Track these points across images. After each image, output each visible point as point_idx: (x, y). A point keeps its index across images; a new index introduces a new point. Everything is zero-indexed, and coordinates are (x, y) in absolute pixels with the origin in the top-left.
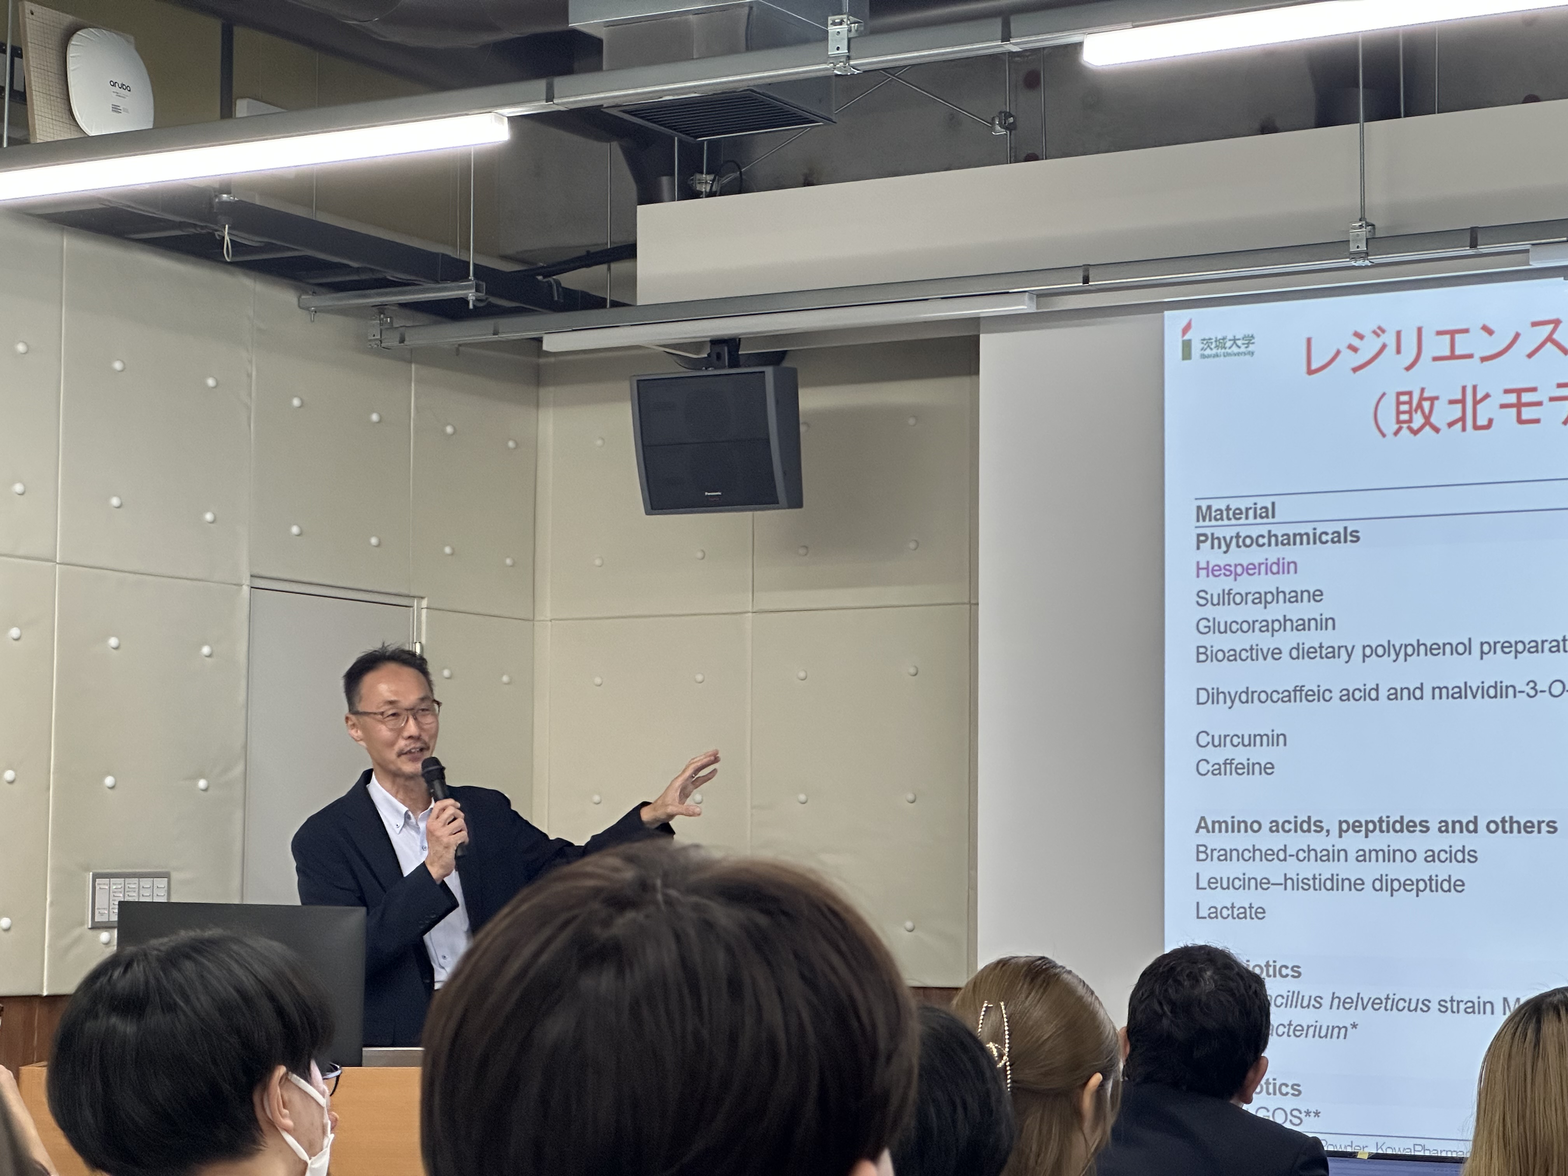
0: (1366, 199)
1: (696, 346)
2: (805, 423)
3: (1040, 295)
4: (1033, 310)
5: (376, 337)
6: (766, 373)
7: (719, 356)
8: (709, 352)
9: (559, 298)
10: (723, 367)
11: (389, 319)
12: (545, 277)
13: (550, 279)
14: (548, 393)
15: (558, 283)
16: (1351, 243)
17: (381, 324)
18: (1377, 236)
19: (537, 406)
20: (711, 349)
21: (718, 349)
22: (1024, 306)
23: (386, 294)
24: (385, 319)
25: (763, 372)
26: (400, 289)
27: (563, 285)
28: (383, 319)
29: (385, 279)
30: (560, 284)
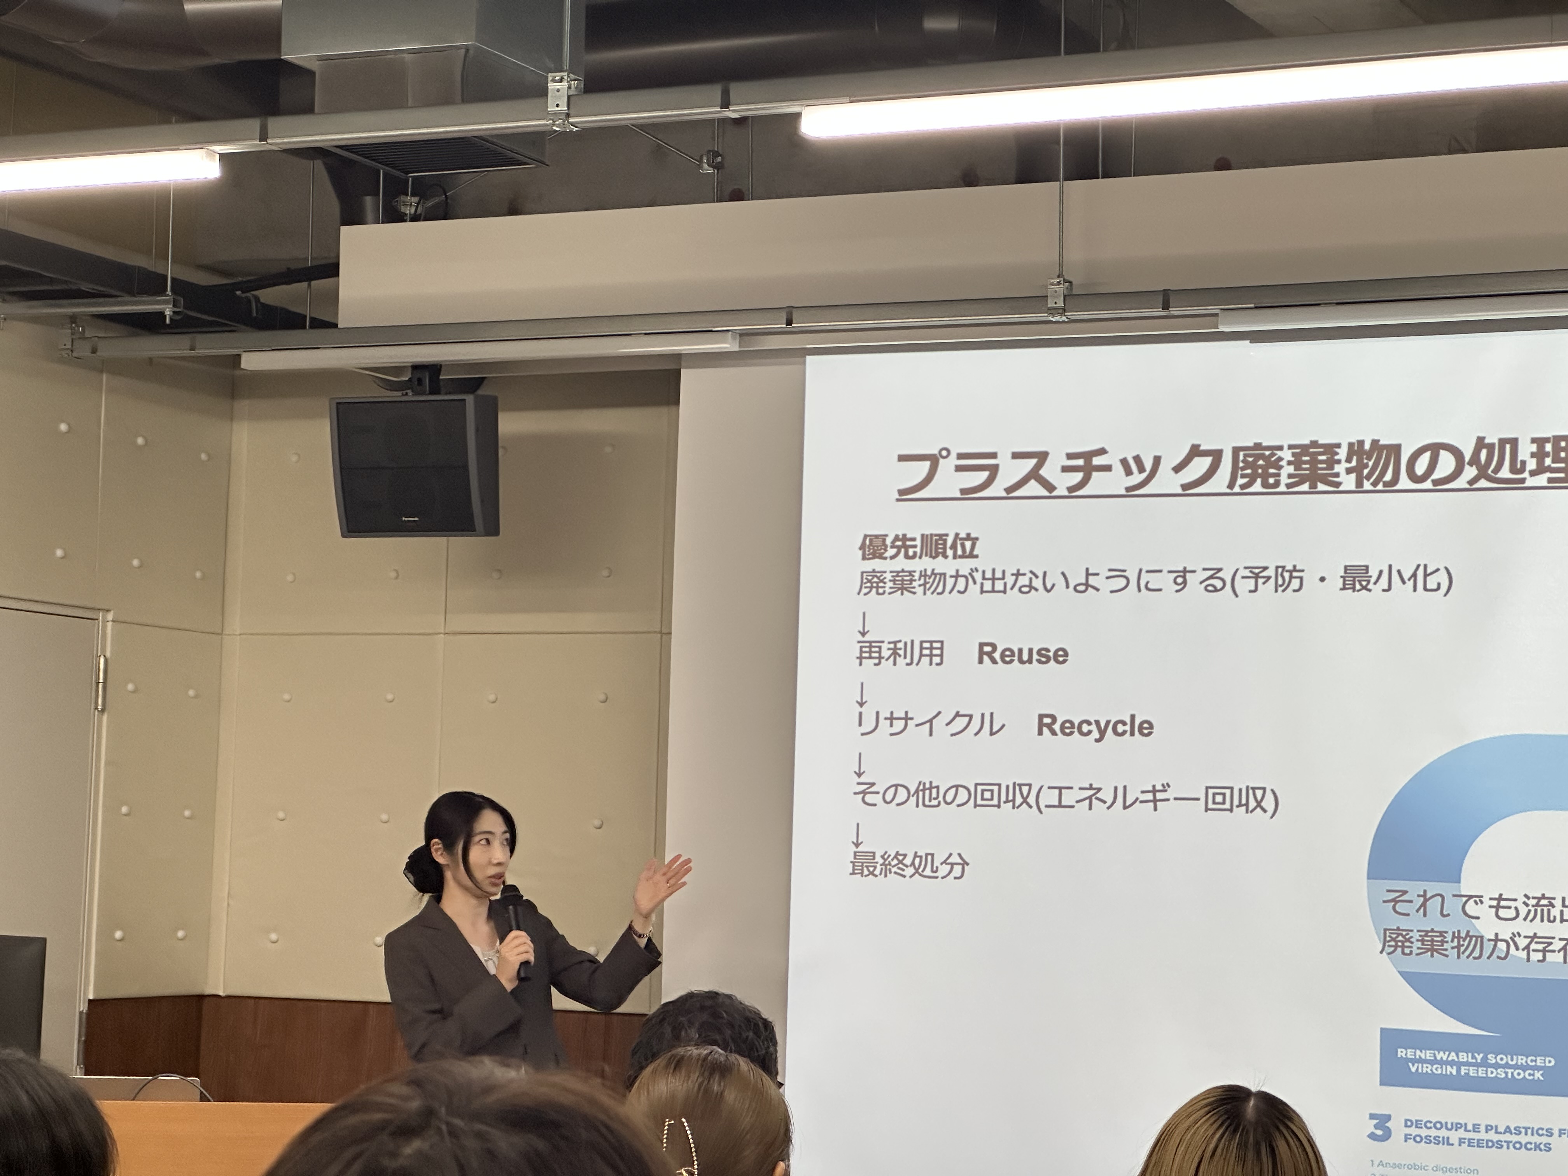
0: (1064, 256)
1: (397, 370)
2: (503, 447)
3: (743, 335)
4: (736, 348)
5: (66, 347)
6: (467, 401)
7: (420, 381)
8: (410, 376)
9: (257, 313)
10: (423, 394)
11: (80, 329)
12: (243, 292)
13: (248, 294)
14: (243, 405)
15: (257, 299)
16: (1049, 297)
17: (72, 334)
18: (1074, 293)
19: (232, 420)
20: (412, 374)
21: (418, 374)
22: (728, 345)
23: (78, 305)
24: (76, 328)
25: (464, 400)
26: (94, 300)
27: (262, 300)
28: (74, 328)
29: (79, 290)
30: (259, 299)
